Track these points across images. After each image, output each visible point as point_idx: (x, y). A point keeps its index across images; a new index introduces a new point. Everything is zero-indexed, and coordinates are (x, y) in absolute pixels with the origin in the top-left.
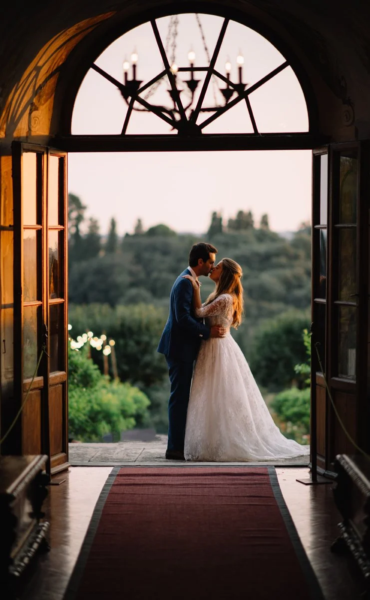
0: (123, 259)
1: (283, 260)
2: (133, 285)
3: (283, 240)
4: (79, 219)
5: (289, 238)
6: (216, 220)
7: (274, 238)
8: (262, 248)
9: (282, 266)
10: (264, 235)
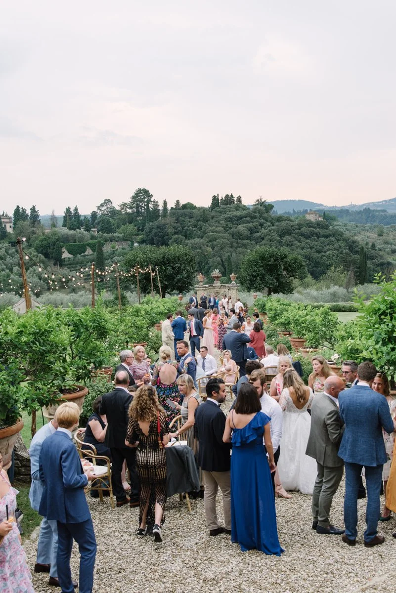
0: (170, 220)
1: (248, 219)
2: (175, 233)
3: (248, 209)
4: (148, 202)
5: (251, 208)
6: (215, 199)
7: (245, 208)
8: (238, 213)
9: (248, 222)
10: (239, 206)
